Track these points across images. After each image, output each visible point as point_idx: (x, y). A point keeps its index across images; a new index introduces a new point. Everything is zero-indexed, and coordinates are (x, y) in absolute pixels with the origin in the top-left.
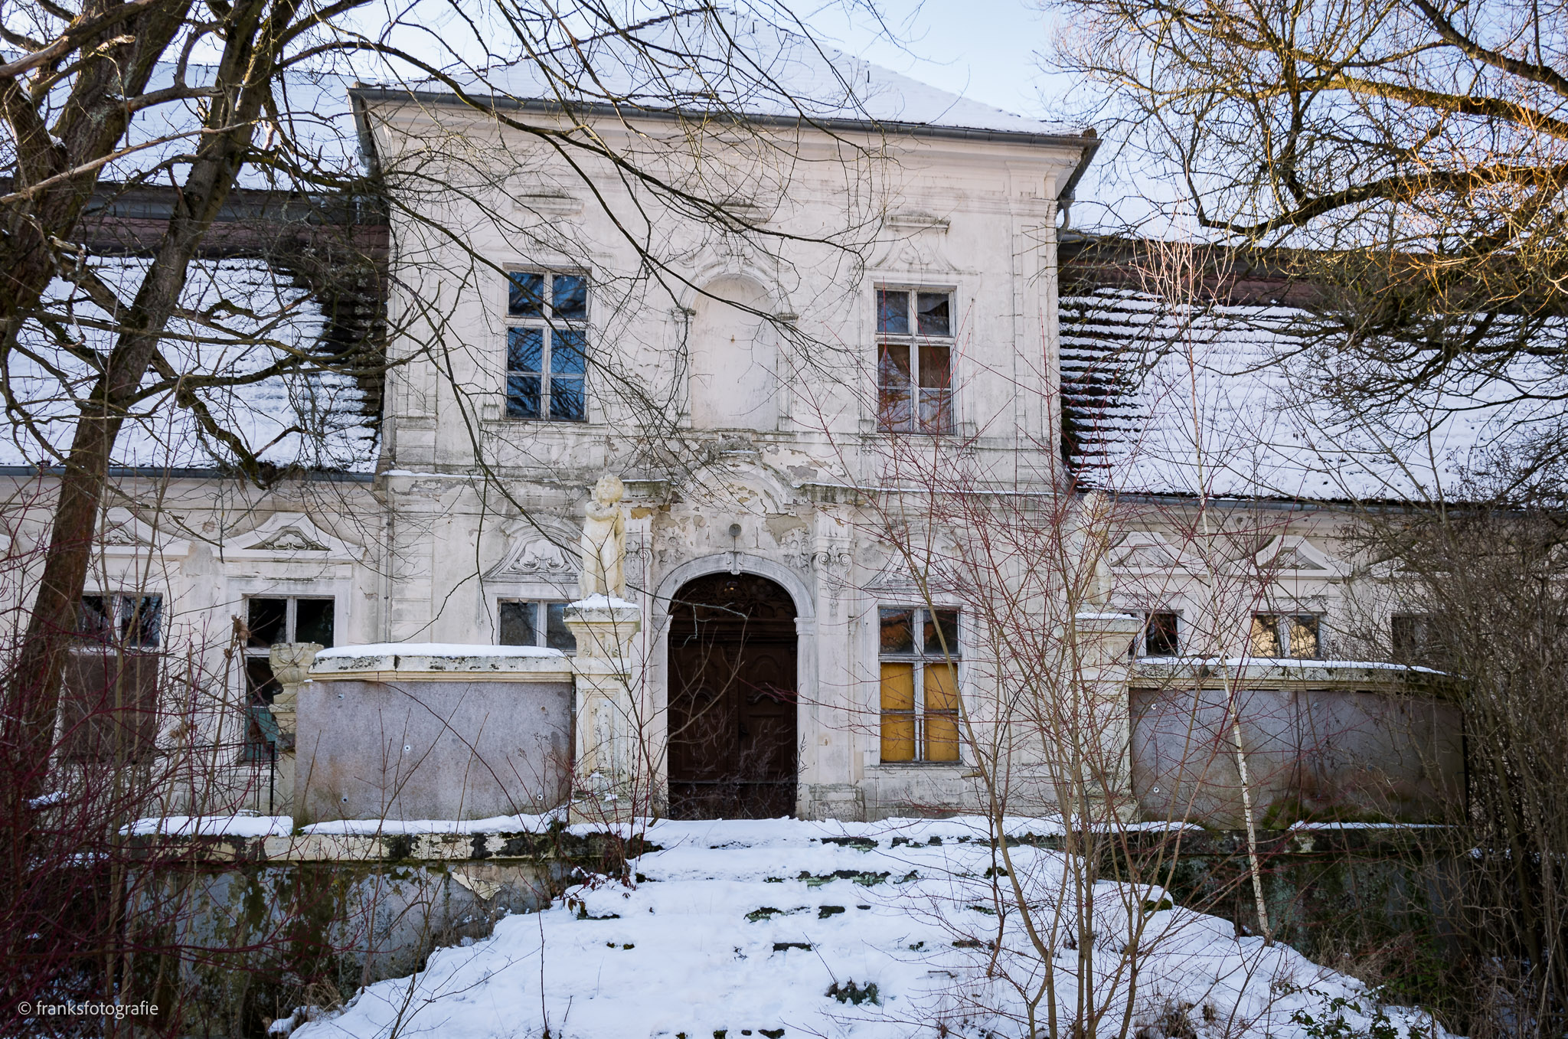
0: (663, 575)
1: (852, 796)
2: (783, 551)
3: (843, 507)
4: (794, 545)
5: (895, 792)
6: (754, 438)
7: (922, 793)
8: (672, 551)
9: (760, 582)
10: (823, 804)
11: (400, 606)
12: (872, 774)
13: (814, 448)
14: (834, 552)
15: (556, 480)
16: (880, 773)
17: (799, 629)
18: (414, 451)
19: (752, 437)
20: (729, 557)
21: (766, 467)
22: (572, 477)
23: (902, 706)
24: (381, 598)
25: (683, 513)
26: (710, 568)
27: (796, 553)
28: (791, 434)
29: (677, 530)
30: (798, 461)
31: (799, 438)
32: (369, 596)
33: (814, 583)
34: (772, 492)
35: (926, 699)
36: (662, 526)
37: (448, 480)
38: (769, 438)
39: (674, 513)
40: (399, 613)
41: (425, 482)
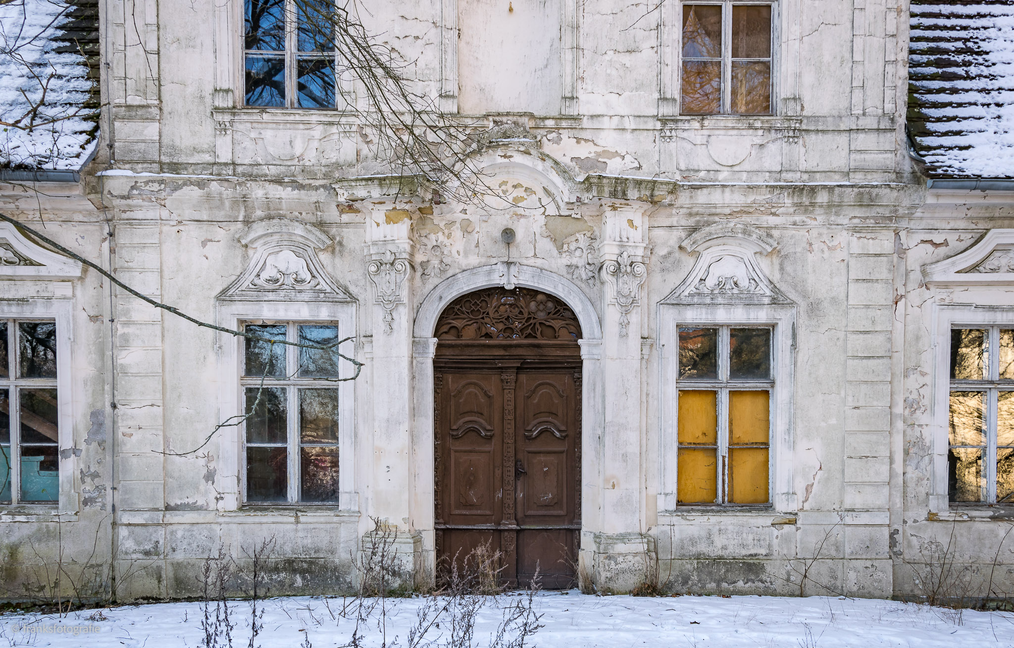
0: (426, 291)
1: (642, 547)
2: (565, 260)
3: (636, 205)
4: (578, 253)
5: (693, 541)
6: (532, 124)
7: (725, 542)
8: (435, 262)
9: (540, 297)
10: (609, 558)
11: (126, 330)
12: (666, 520)
13: (603, 134)
14: (624, 260)
15: (300, 179)
16: (675, 520)
17: (584, 353)
18: (136, 147)
19: (529, 123)
20: (501, 268)
21: (544, 157)
22: (319, 175)
23: (702, 440)
24: (106, 320)
25: (449, 217)
26: (480, 282)
27: (581, 263)
28: (576, 118)
29: (441, 238)
30: (584, 151)
31: (586, 123)
32: (94, 318)
33: (601, 297)
34: (551, 189)
35: (731, 432)
36: (423, 233)
37: (173, 181)
38: (550, 123)
39: (438, 218)
40: (126, 338)
41: (147, 183)
